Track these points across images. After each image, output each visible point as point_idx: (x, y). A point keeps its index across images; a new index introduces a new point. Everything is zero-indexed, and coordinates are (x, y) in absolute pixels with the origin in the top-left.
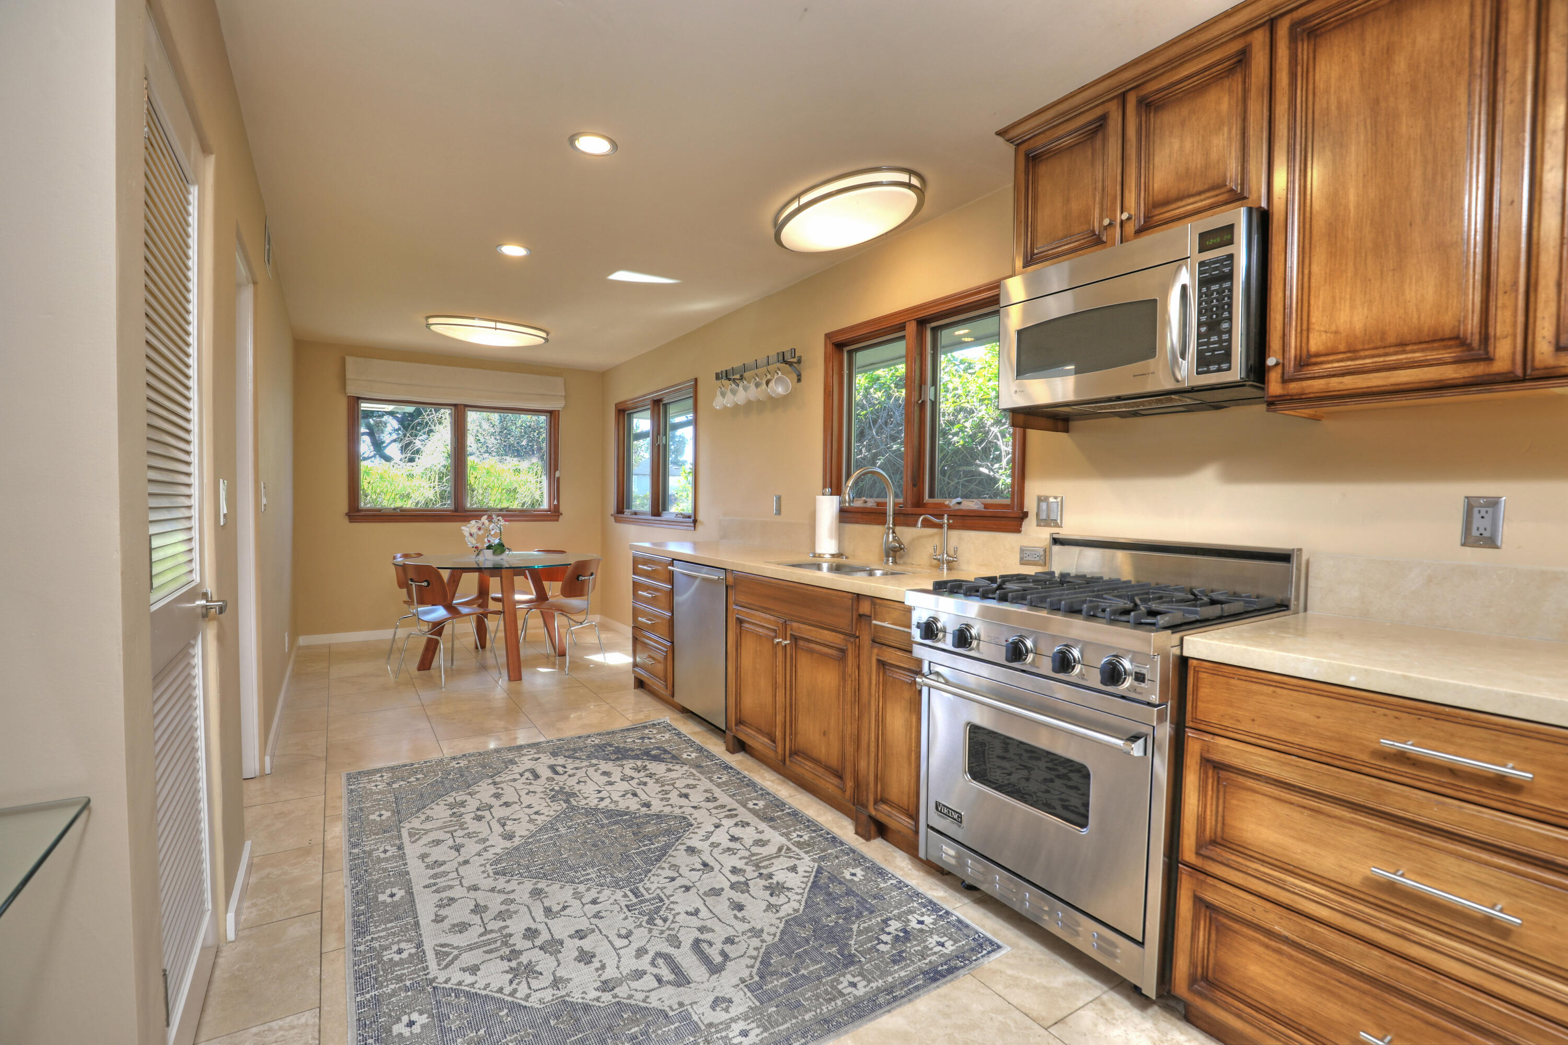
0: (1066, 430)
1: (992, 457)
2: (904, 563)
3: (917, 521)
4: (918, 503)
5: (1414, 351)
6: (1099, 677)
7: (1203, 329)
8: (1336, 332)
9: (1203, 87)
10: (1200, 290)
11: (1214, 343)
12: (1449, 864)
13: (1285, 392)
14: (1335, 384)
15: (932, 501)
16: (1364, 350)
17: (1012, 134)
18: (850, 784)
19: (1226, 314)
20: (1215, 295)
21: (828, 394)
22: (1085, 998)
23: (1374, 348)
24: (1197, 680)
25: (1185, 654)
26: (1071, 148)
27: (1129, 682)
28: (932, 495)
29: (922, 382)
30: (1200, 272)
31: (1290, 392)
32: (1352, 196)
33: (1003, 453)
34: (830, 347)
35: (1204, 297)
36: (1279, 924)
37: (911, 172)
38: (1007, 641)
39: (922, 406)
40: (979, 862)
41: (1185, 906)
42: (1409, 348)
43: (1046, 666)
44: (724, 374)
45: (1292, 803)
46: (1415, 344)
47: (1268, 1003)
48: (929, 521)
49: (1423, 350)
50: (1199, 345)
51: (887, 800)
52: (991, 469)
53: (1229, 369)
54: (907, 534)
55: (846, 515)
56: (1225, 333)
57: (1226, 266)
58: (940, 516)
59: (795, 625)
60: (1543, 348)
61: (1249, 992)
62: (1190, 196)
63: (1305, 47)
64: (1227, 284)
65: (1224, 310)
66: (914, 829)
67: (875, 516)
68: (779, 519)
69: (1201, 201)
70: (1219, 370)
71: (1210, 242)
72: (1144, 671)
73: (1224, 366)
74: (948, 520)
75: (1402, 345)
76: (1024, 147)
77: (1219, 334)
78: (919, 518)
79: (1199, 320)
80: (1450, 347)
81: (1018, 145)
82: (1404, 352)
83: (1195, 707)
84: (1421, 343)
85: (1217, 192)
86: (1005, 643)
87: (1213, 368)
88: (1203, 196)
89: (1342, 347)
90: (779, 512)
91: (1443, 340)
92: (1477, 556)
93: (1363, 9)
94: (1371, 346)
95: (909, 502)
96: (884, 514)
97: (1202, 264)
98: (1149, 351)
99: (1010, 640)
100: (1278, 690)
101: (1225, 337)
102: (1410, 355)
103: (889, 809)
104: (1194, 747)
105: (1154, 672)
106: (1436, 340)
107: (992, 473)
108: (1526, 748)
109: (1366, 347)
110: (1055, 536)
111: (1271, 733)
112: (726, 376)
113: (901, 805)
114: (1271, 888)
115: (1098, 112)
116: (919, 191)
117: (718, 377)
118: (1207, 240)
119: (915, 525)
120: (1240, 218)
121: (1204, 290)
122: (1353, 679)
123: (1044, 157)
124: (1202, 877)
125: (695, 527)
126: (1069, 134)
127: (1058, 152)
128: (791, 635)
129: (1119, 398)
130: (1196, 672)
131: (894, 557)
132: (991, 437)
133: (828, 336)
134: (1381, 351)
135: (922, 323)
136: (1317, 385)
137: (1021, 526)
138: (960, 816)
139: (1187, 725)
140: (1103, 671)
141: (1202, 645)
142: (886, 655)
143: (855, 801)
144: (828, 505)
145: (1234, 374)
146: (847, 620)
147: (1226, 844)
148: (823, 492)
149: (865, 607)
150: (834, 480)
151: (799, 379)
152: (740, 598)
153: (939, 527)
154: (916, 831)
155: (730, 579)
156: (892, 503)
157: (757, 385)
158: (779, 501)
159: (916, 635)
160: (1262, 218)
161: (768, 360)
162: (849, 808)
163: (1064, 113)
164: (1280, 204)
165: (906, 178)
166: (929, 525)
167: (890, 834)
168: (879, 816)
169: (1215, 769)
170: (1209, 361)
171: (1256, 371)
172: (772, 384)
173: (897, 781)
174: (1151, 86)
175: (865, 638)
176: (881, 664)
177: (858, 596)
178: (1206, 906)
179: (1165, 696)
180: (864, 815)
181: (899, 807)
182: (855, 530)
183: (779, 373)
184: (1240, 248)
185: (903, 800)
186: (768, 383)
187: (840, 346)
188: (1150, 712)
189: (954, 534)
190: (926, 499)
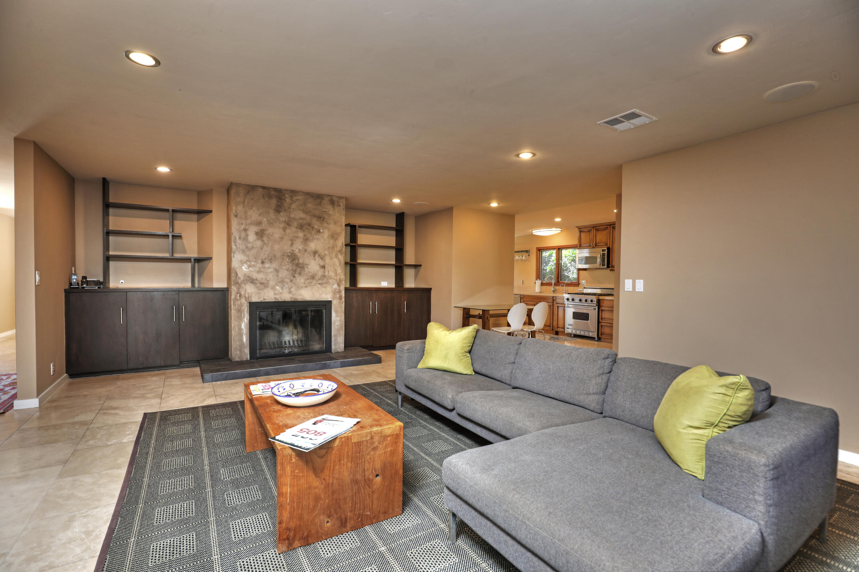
1: (567, 271)
2: (556, 293)
4: (558, 282)
6: (590, 302)
9: (603, 230)
11: (604, 263)
13: (611, 269)
17: (578, 227)
18: (552, 327)
21: (537, 258)
24: (601, 301)
25: (599, 298)
26: (587, 232)
27: (594, 302)
29: (559, 259)
34: (537, 250)
35: (603, 257)
39: (559, 264)
40: (575, 330)
41: (600, 327)
43: (584, 302)
50: (602, 263)
51: (559, 327)
54: (557, 287)
55: (542, 284)
57: (605, 254)
58: (564, 284)
62: (601, 243)
64: (605, 256)
65: (605, 259)
67: (550, 284)
68: (523, 285)
69: (602, 245)
76: (580, 230)
78: (561, 284)
79: (602, 260)
83: (601, 304)
85: (604, 244)
86: (579, 300)
90: (523, 283)
95: (556, 282)
96: (552, 284)
97: (602, 253)
98: (597, 263)
104: (600, 308)
105: (596, 301)
107: (567, 275)
110: (584, 287)
115: (590, 228)
116: (561, 231)
118: (603, 250)
119: (560, 286)
120: (606, 248)
123: (583, 232)
124: (601, 323)
126: (586, 230)
127: (585, 232)
131: (554, 291)
132: (568, 266)
133: (537, 248)
135: (559, 249)
137: (578, 286)
138: (573, 325)
139: (600, 306)
141: (601, 298)
142: (559, 305)
143: (553, 330)
144: (539, 282)
145: (606, 267)
146: (551, 301)
147: (604, 318)
148: (536, 280)
149: (554, 298)
150: (538, 277)
151: (529, 255)
152: (525, 300)
153: (564, 286)
154: (565, 330)
155: (522, 297)
156: (553, 282)
157: (519, 256)
158: (523, 281)
159: (566, 300)
160: (609, 249)
161: (522, 251)
162: (551, 331)
163: (585, 227)
164: (611, 247)
165: (559, 229)
166: (562, 286)
167: (559, 333)
168: (558, 330)
169: (602, 310)
170: (603, 265)
171: (608, 267)
172: (524, 257)
173: (561, 324)
174: (597, 228)
175: (555, 303)
176: (558, 307)
177: (553, 297)
178: (602, 326)
179: (597, 303)
180: (554, 332)
181: (562, 328)
182: (544, 287)
183: (525, 254)
184: (606, 252)
185: (562, 327)
186: (522, 256)
187: (539, 250)
188: (595, 305)
189: (566, 287)
190: (560, 281)
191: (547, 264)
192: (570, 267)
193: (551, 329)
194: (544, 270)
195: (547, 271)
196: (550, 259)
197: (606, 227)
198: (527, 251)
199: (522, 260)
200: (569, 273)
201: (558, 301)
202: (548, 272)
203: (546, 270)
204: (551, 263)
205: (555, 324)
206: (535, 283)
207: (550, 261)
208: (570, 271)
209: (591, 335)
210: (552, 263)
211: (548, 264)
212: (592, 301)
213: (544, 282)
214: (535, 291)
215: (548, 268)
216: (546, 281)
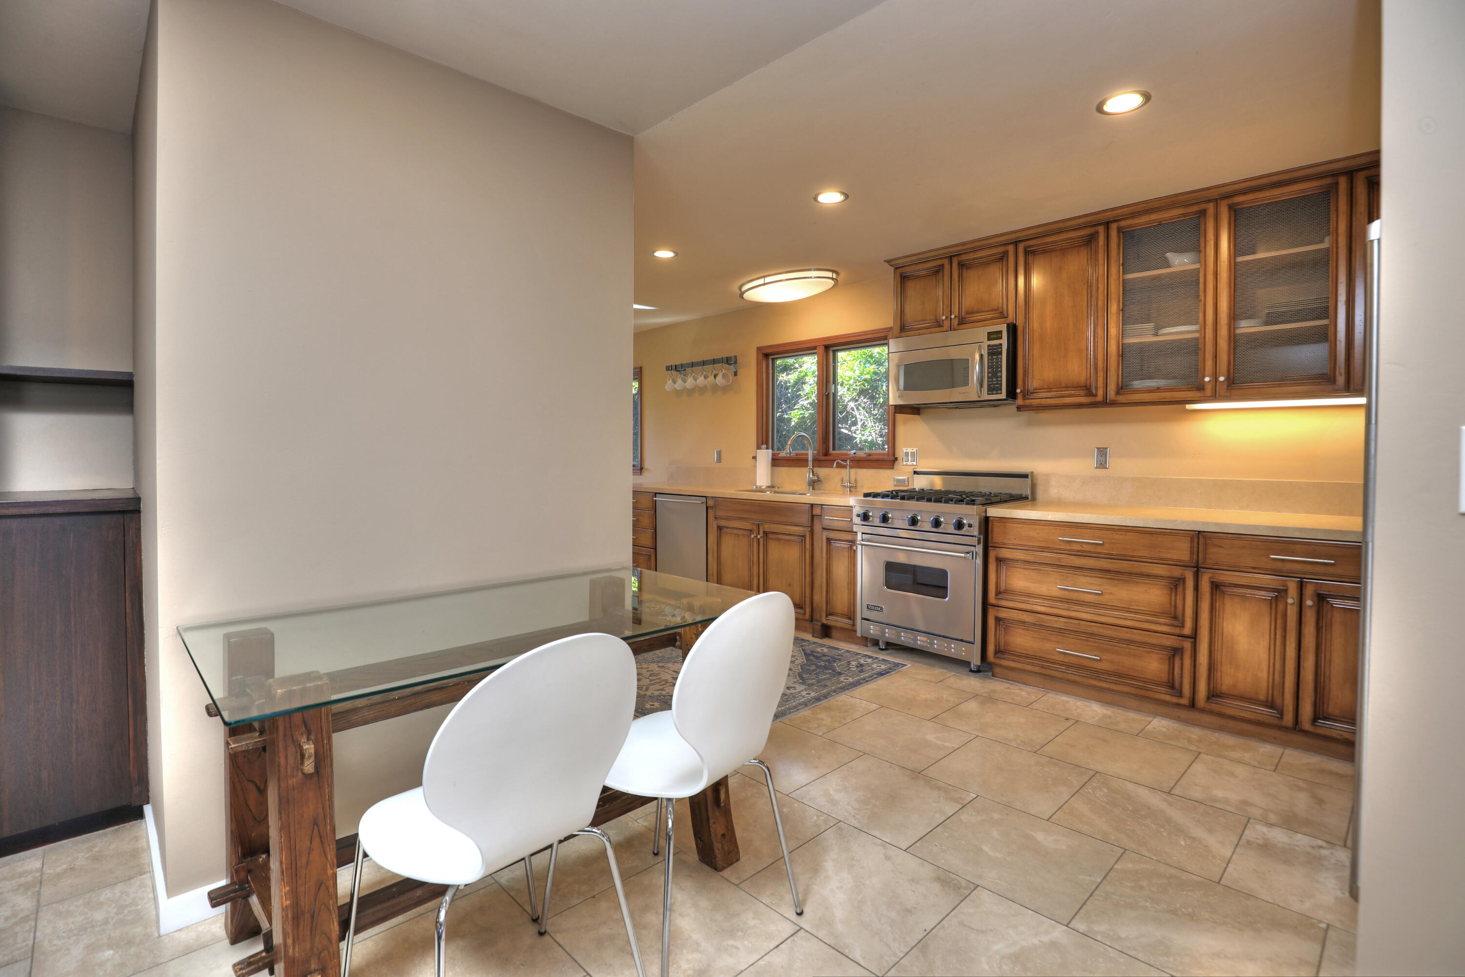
0: (919, 414)
1: (849, 422)
2: (819, 490)
3: (833, 464)
4: (826, 454)
5: (1071, 391)
6: (953, 528)
7: (990, 375)
8: (1043, 380)
9: (988, 264)
10: (988, 358)
11: (995, 381)
12: (1083, 580)
13: (1024, 404)
14: (1043, 402)
15: (834, 452)
16: (1054, 388)
17: (893, 263)
18: (808, 610)
19: (999, 369)
20: (995, 360)
21: (759, 385)
22: (949, 675)
23: (1058, 388)
24: (992, 525)
25: (988, 515)
26: (925, 276)
27: (966, 528)
28: (834, 449)
29: (827, 382)
30: (988, 350)
31: (1026, 404)
32: (1048, 325)
33: (859, 420)
34: (761, 356)
35: (990, 361)
36: (1027, 618)
37: (833, 271)
38: (907, 517)
39: (828, 396)
40: (893, 629)
41: (991, 622)
42: (1069, 389)
43: (928, 526)
44: (674, 368)
45: (1030, 569)
46: (1071, 388)
47: (1024, 652)
48: (840, 464)
49: (1074, 390)
50: (988, 381)
51: (834, 613)
52: (850, 431)
53: (1001, 393)
54: (823, 472)
55: (776, 462)
56: (999, 377)
57: (1000, 348)
58: (845, 461)
59: (766, 526)
60: (1111, 394)
61: (1017, 650)
62: (983, 312)
63: (1030, 258)
64: (1000, 356)
65: (999, 368)
66: (852, 624)
67: (798, 461)
68: (719, 465)
69: (988, 315)
70: (997, 394)
71: (993, 336)
72: (972, 523)
73: (999, 392)
74: (850, 463)
75: (1067, 387)
76: (899, 271)
77: (997, 377)
78: (834, 462)
79: (988, 371)
80: (1083, 390)
81: (896, 268)
82: (1068, 391)
83: (992, 538)
84: (1073, 387)
85: (995, 312)
86: (907, 519)
87: (994, 392)
88: (988, 313)
89: (1046, 387)
90: (719, 460)
91: (1081, 387)
92: (1101, 472)
93: (1051, 249)
94: (1056, 387)
95: (821, 453)
96: (807, 460)
97: (989, 346)
98: (966, 383)
99: (909, 517)
100: (1024, 525)
101: (999, 379)
102: (1070, 392)
103: (836, 618)
104: (992, 554)
105: (976, 522)
106: (1078, 387)
107: (850, 433)
108: (1102, 534)
109: (1054, 387)
110: (915, 470)
111: (1022, 543)
112: (676, 369)
113: (843, 613)
114: (1024, 605)
115: (939, 262)
116: (835, 281)
117: (669, 368)
118: (991, 336)
119: (832, 467)
120: (1003, 328)
121: (990, 357)
122: (1050, 517)
123: (911, 278)
124: (997, 608)
125: (641, 472)
126: (924, 269)
127: (917, 277)
128: (764, 532)
129: (951, 403)
130: (992, 522)
131: (813, 486)
132: (849, 409)
133: (759, 349)
134: (1060, 389)
135: (827, 348)
136: (1035, 402)
137: (893, 465)
138: (882, 609)
139: (989, 545)
140: (954, 525)
141: (994, 512)
142: (832, 535)
143: (812, 620)
144: (764, 456)
145: (1003, 396)
146: (805, 519)
147: (1006, 591)
148: (759, 448)
149: (817, 511)
150: (764, 439)
151: (736, 374)
152: (720, 513)
153: (845, 467)
154: (854, 625)
155: (711, 503)
156: (810, 454)
157: (706, 377)
158: (719, 454)
159: (857, 520)
160: (1013, 329)
161: (714, 362)
162: (807, 624)
163: (921, 259)
164: (1020, 323)
165: (829, 274)
166: (839, 466)
167: (834, 633)
168: (829, 623)
169: (1000, 561)
170: (992, 389)
171: (1012, 394)
172: (719, 378)
173: (840, 601)
174: (964, 257)
175: (817, 528)
176: (829, 540)
177: (812, 505)
178: (998, 620)
179: (980, 533)
180: (818, 626)
181: (843, 615)
182: (784, 471)
183: (723, 370)
184: (1004, 342)
185: (846, 611)
186: (715, 376)
187: (766, 356)
188: (974, 541)
189: (853, 471)
190: (831, 451)
191: (792, 402)
192: (856, 413)
193: (807, 616)
194: (781, 420)
195: (793, 423)
196: (799, 390)
197: (1002, 249)
198: (728, 361)
199: (715, 388)
200: (853, 428)
201: (829, 519)
202: (795, 427)
203: (789, 420)
204: (803, 402)
205: (819, 598)
206: (755, 458)
207: (799, 396)
208: (855, 423)
209: (953, 650)
210: (805, 403)
211: (795, 404)
212: (959, 525)
213: (783, 454)
214: (754, 482)
215: (795, 416)
216: (787, 451)
